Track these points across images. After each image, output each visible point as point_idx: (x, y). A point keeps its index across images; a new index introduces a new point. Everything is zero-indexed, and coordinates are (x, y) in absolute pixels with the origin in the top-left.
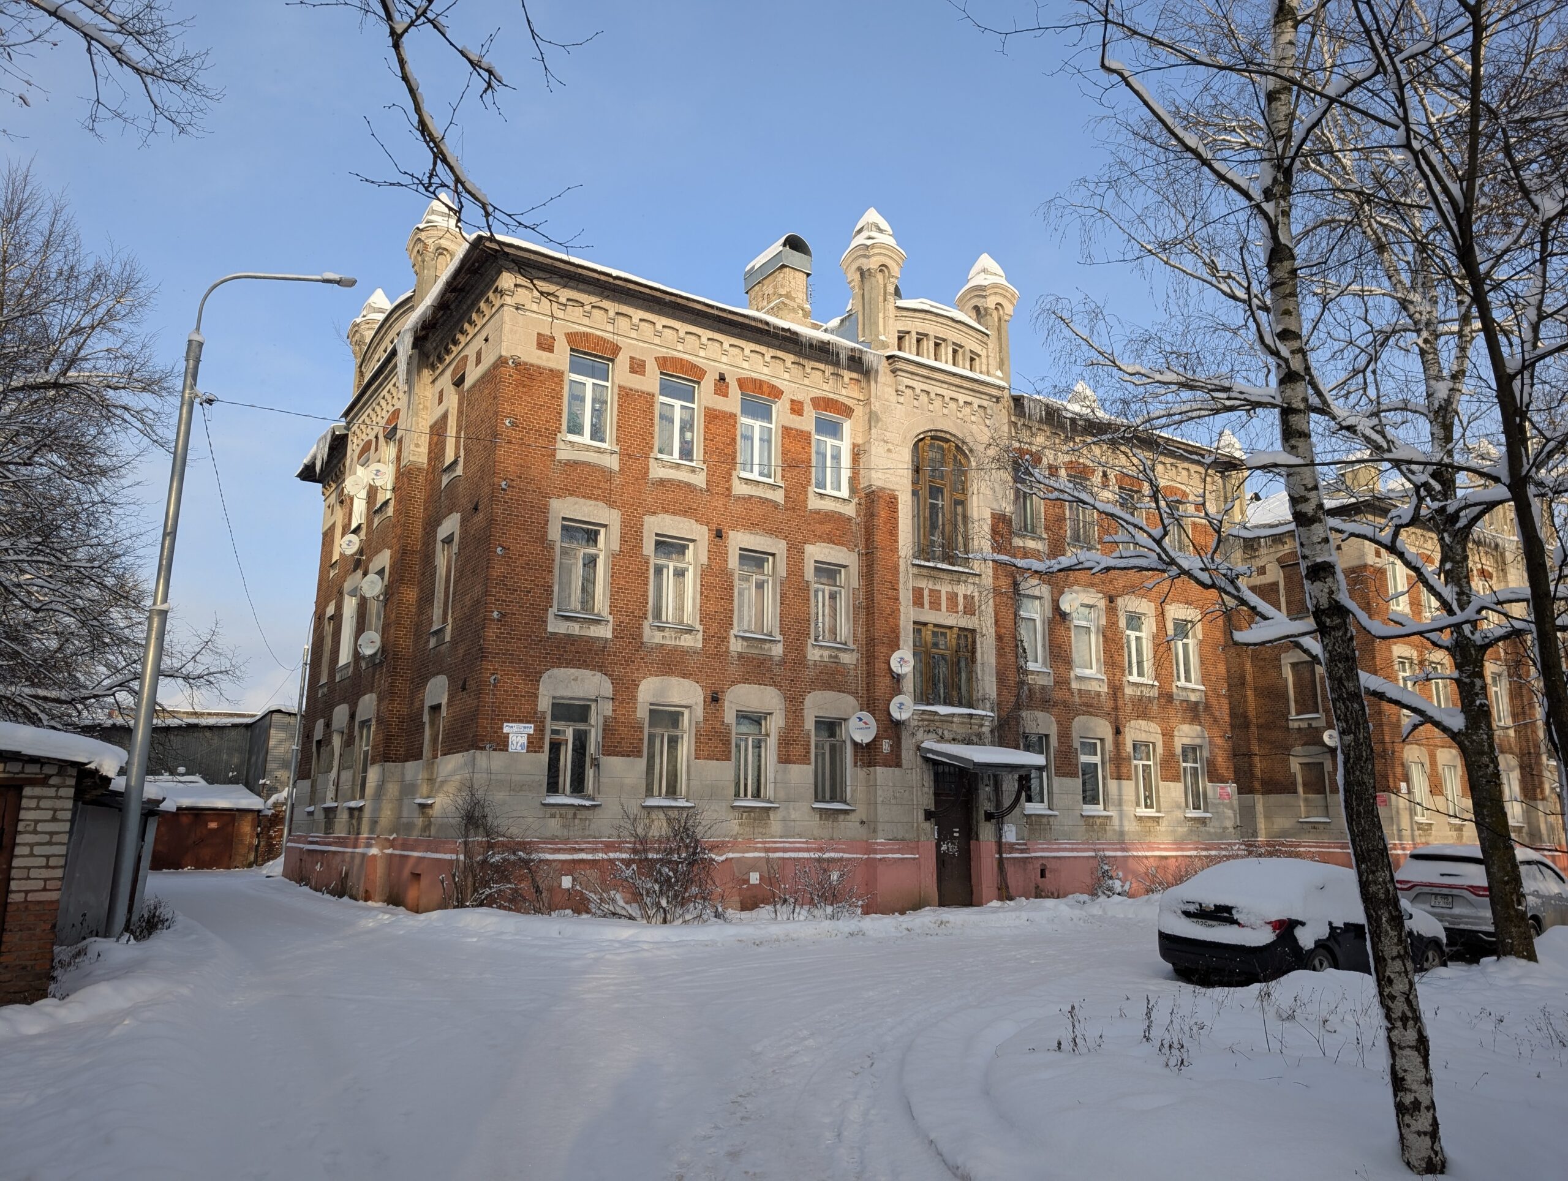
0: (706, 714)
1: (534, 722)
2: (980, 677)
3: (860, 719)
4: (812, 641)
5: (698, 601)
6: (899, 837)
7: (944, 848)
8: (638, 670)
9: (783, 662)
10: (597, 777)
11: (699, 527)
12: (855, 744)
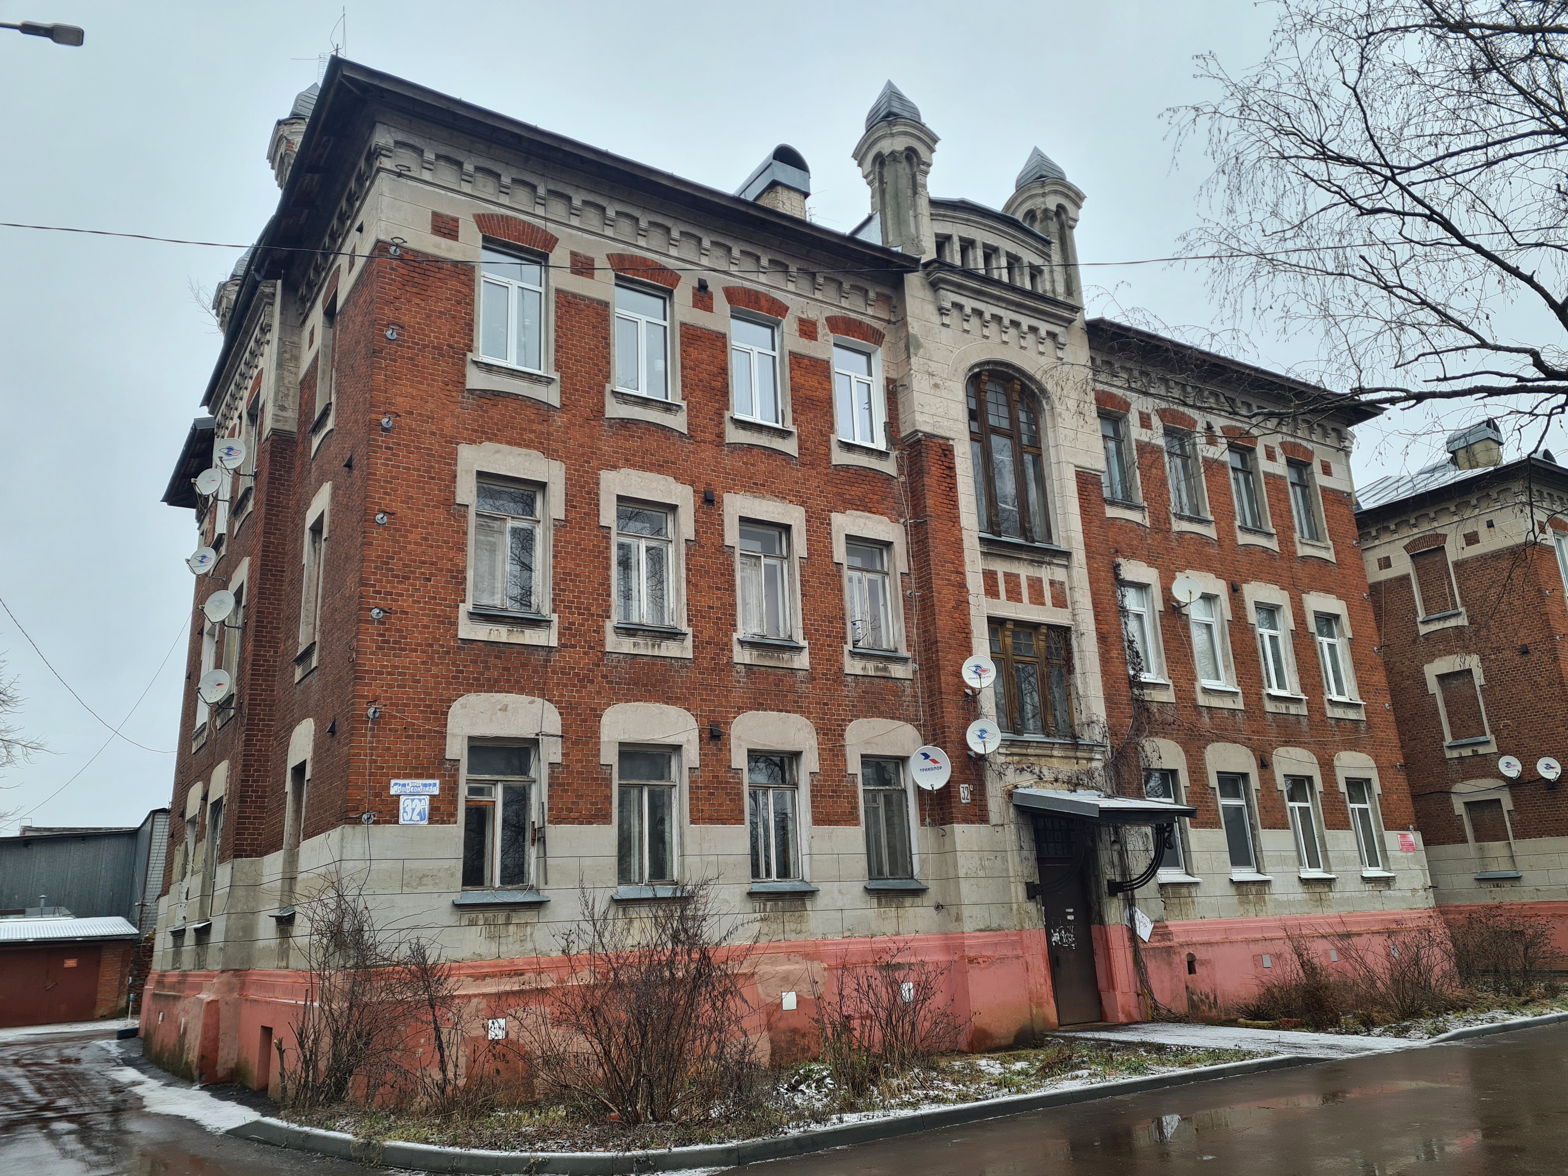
0: (703, 755)
1: (441, 777)
2: (1081, 692)
3: (926, 756)
4: (849, 647)
5: (684, 591)
6: (994, 925)
7: (1056, 938)
8: (599, 693)
9: (812, 676)
10: (543, 856)
11: (680, 487)
12: (920, 791)
